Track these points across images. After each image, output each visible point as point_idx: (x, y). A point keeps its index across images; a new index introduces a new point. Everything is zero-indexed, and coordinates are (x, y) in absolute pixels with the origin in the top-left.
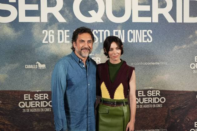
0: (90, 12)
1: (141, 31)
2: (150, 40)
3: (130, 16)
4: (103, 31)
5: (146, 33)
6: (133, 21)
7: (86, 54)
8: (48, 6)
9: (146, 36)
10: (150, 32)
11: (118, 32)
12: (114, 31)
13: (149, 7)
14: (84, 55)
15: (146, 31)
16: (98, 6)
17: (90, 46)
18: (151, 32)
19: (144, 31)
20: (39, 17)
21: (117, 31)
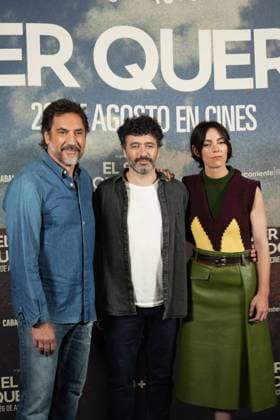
0: (128, 68)
1: (232, 107)
2: (251, 125)
3: (209, 77)
4: (155, 107)
5: (242, 112)
6: (216, 88)
7: (71, 159)
8: (42, 53)
9: (243, 117)
10: (251, 110)
11: (185, 111)
12: (179, 109)
13: (248, 56)
14: (67, 161)
15: (243, 107)
16: (144, 56)
17: (80, 141)
18: (254, 110)
19: (238, 107)
20: (24, 76)
21: (183, 108)
